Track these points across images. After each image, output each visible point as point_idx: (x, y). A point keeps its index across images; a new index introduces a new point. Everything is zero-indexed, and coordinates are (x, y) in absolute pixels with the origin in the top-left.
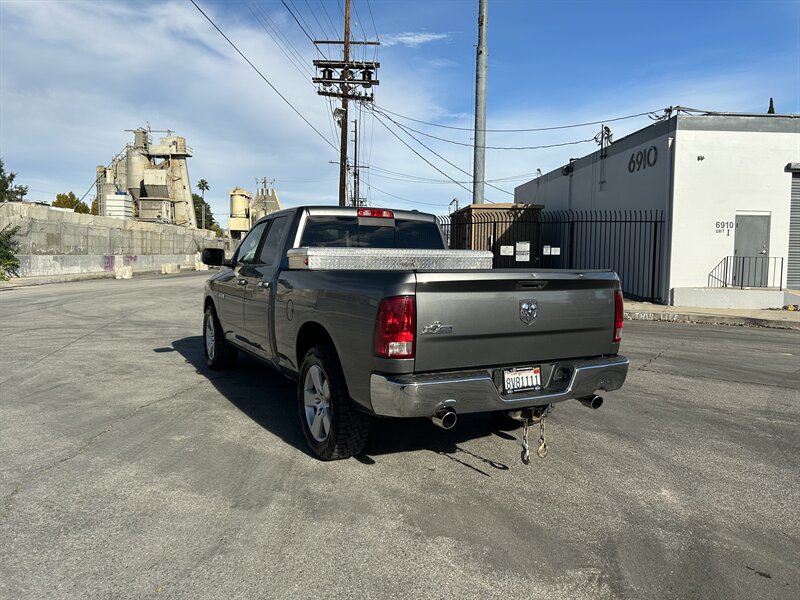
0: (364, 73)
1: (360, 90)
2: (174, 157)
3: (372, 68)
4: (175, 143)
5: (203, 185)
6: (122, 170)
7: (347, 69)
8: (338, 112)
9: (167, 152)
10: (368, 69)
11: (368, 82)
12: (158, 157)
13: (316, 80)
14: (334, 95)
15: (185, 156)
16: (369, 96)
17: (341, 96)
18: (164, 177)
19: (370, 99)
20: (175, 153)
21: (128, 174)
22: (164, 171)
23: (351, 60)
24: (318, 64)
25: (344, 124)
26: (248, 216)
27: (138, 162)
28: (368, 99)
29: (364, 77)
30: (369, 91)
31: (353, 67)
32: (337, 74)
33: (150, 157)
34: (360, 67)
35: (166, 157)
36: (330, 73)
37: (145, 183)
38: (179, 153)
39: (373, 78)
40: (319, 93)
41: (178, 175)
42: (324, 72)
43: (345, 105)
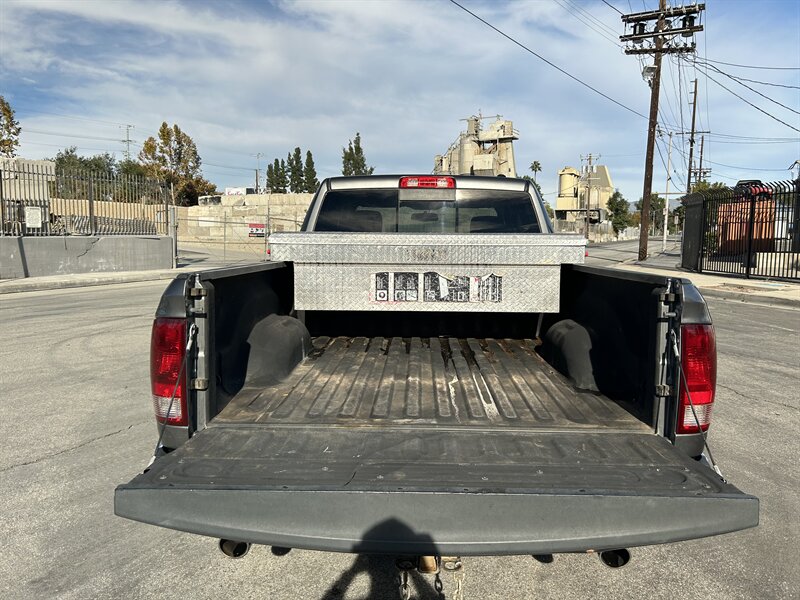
0: (684, 20)
1: (680, 40)
2: (502, 140)
3: (695, 12)
4: (503, 127)
5: (536, 167)
6: (456, 157)
7: (662, 18)
8: (649, 70)
9: (495, 137)
10: (689, 16)
11: (690, 28)
12: (488, 142)
13: (624, 38)
14: (646, 51)
15: (511, 139)
16: (689, 46)
17: (654, 51)
18: (491, 160)
19: (691, 50)
20: (502, 137)
21: (460, 161)
22: (491, 155)
23: (667, 7)
24: (627, 19)
25: (655, 86)
26: (576, 195)
27: (470, 147)
28: (688, 50)
29: (684, 25)
30: (689, 41)
31: (670, 15)
32: (651, 26)
33: (480, 143)
34: (678, 13)
35: (494, 142)
36: (643, 26)
37: (474, 169)
38: (506, 136)
39: (696, 23)
40: (627, 52)
41: (504, 158)
42: (635, 27)
43: (658, 61)
